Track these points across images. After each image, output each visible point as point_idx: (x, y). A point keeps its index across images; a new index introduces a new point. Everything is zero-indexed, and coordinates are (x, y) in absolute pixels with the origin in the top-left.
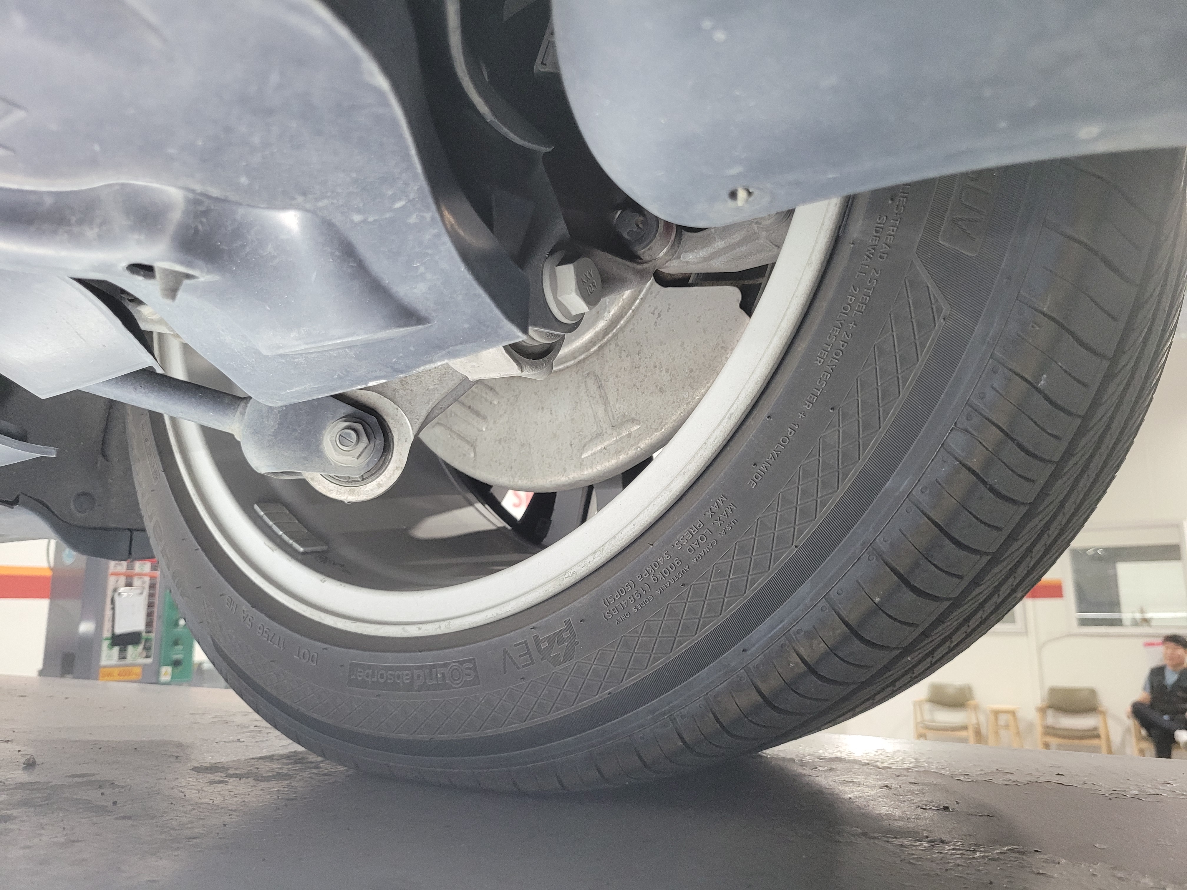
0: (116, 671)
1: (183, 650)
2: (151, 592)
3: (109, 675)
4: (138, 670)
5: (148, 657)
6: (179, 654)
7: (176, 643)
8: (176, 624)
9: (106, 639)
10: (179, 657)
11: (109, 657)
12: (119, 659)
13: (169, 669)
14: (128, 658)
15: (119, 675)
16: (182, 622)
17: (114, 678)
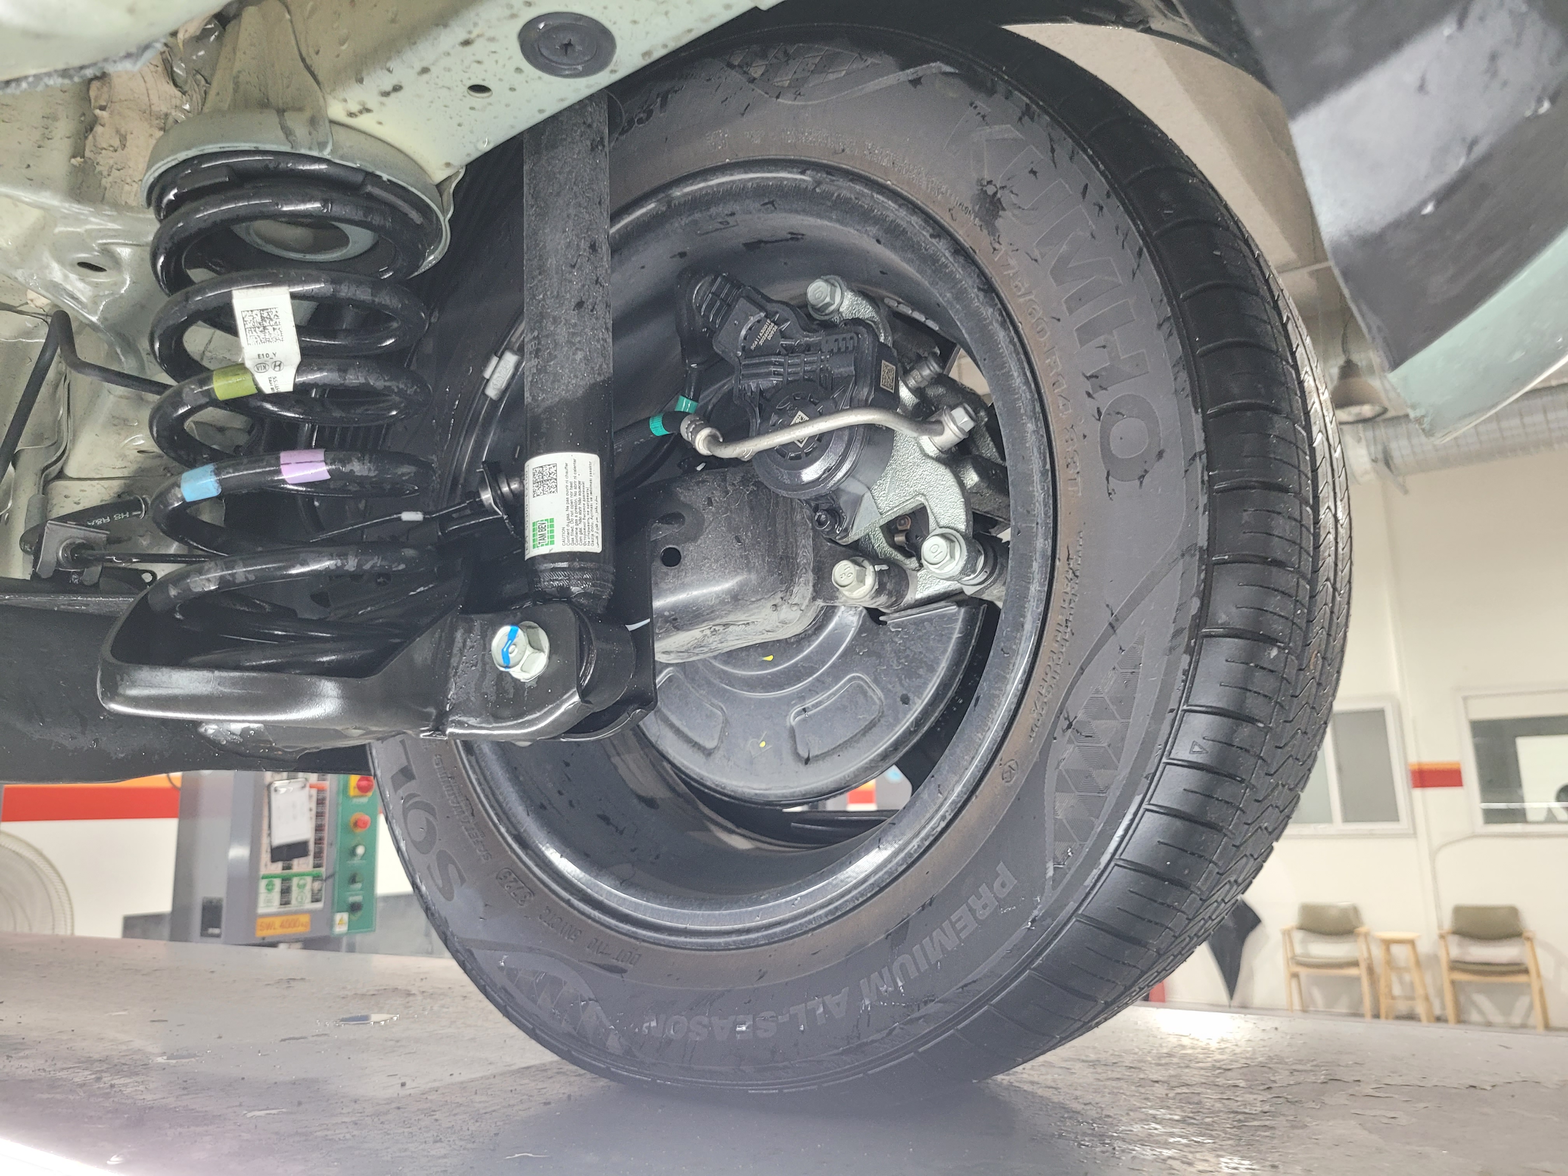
0: (278, 921)
1: (361, 890)
2: (319, 810)
3: (269, 926)
4: (305, 919)
5: (318, 901)
6: (357, 895)
7: (353, 880)
8: (353, 853)
9: (264, 877)
10: (358, 899)
11: (269, 902)
12: (281, 904)
13: (345, 916)
14: (293, 902)
15: (282, 926)
16: (360, 850)
17: (275, 931)
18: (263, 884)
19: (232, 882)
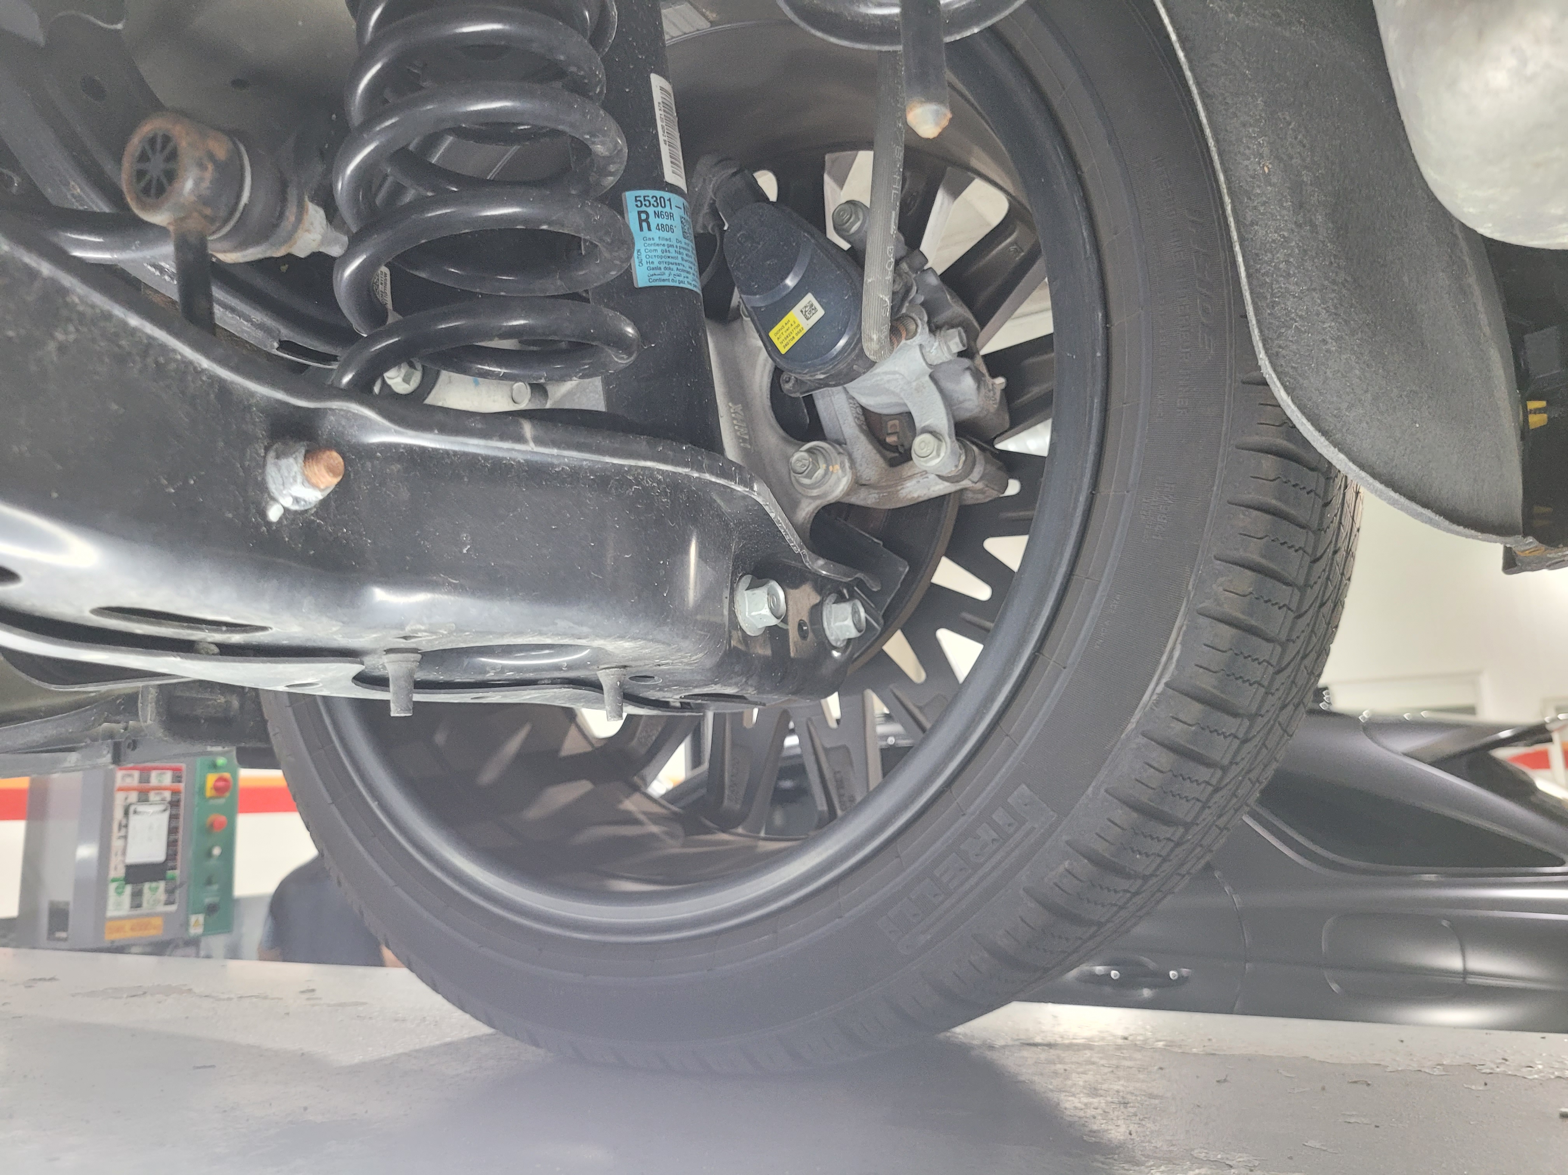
0: (128, 924)
1: (219, 890)
2: (172, 810)
3: (119, 929)
4: (158, 921)
5: (172, 903)
6: (213, 896)
7: (209, 882)
8: (209, 854)
9: (114, 880)
10: (214, 899)
11: (118, 905)
12: (132, 907)
13: (201, 918)
14: (145, 904)
15: (132, 929)
16: (217, 851)
17: (127, 934)
18: (112, 887)
19: (79, 886)
